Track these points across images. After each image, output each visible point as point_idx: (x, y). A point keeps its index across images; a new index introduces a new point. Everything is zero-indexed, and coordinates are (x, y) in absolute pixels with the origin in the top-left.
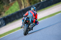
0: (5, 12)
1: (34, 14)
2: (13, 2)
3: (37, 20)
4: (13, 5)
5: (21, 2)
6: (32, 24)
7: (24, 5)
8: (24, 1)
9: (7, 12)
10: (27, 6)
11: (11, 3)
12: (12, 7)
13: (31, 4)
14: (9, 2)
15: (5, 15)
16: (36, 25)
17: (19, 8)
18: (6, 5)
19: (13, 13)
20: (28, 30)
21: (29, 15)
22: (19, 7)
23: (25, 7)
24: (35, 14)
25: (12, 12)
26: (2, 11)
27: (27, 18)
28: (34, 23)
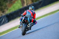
0: (7, 9)
6: (30, 24)
9: (10, 10)
15: (8, 12)
18: (8, 3)
25: (15, 9)
26: (5, 9)
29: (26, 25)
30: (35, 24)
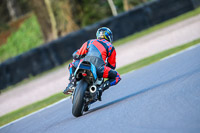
1: (104, 50)
2: (22, 17)
3: (114, 68)
4: (23, 26)
5: (49, 18)
7: (57, 26)
8: (55, 14)
10: (65, 30)
11: (14, 20)
12: (18, 35)
13: (79, 23)
14: (9, 19)
16: (110, 85)
17: (41, 38)
19: (21, 52)
20: (87, 100)
21: (90, 54)
22: (41, 34)
23: (59, 33)
24: (107, 50)
25: (18, 50)
27: (84, 62)
28: (106, 79)
29: (85, 86)
30: (115, 84)
